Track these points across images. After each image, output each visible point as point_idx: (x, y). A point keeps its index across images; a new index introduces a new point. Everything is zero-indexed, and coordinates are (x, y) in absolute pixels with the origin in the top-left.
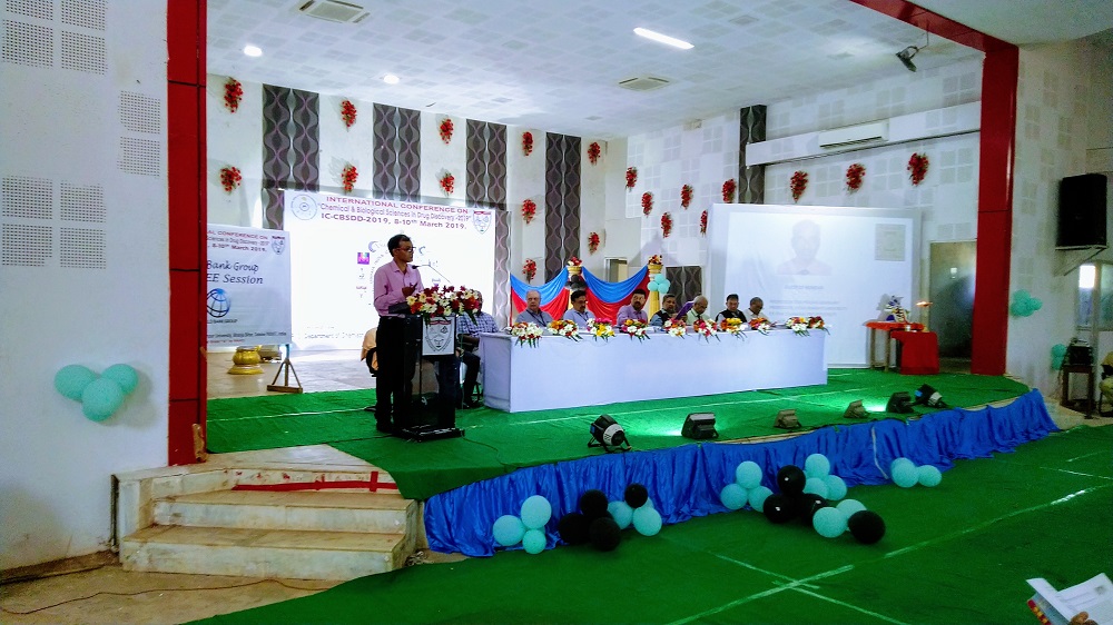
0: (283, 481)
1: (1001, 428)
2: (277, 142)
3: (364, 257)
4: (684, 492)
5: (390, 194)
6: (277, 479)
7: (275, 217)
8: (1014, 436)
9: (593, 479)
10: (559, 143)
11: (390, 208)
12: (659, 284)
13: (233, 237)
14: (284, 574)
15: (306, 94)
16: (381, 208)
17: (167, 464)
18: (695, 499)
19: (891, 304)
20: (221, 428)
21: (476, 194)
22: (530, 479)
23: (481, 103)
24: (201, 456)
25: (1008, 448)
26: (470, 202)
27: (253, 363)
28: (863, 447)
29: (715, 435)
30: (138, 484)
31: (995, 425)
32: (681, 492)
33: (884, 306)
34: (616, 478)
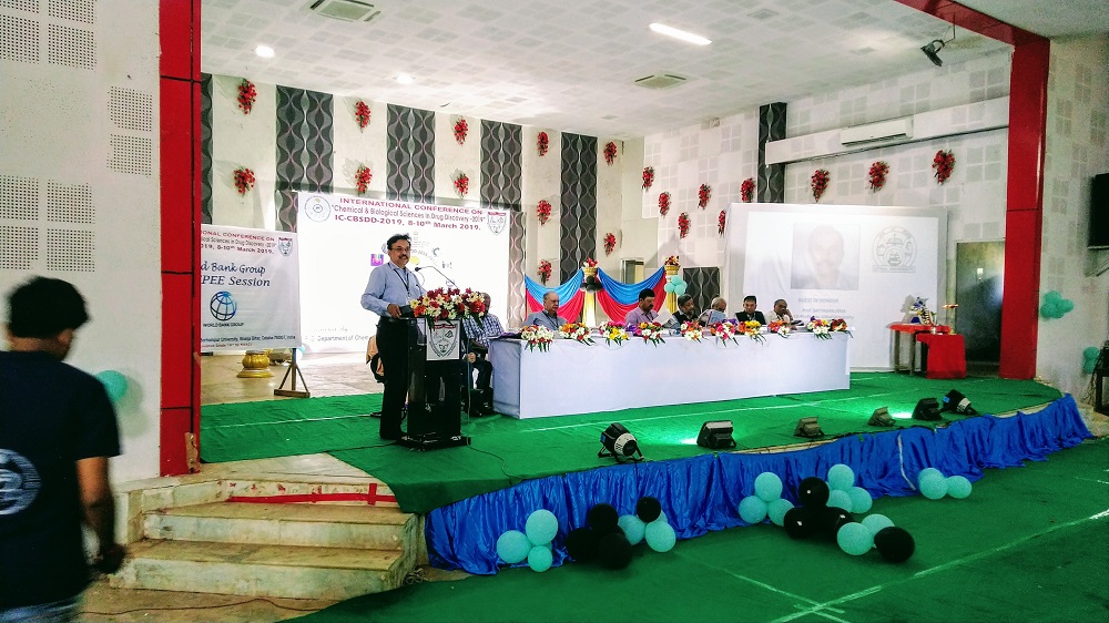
0: (279, 493)
1: (1032, 435)
2: (291, 143)
3: (377, 259)
4: (700, 505)
5: (404, 195)
6: (271, 490)
7: (288, 219)
8: (1046, 443)
9: (604, 491)
10: (574, 144)
11: (404, 210)
12: (676, 285)
13: (239, 239)
14: (276, 593)
15: (320, 95)
16: (395, 209)
17: (158, 475)
18: (712, 512)
19: (916, 305)
20: (223, 436)
21: (491, 195)
22: (536, 490)
23: (495, 102)
24: (194, 466)
25: (1040, 457)
26: (485, 203)
27: (263, 366)
28: (889, 456)
29: (732, 444)
30: (127, 496)
31: (1027, 432)
32: (696, 505)
33: (909, 309)
34: (628, 490)
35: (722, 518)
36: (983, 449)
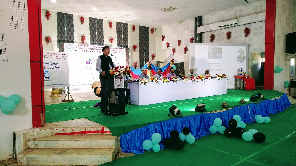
0: (72, 132)
2: (61, 29)
3: (88, 62)
5: (95, 44)
6: (69, 131)
7: (61, 49)
9: (172, 126)
10: (143, 29)
11: (95, 48)
13: (50, 54)
15: (70, 15)
16: (93, 48)
17: (32, 127)
18: (202, 131)
19: (241, 71)
20: (49, 114)
21: (120, 43)
23: (121, 16)
24: (44, 124)
25: (282, 110)
26: (118, 46)
27: (57, 93)
28: (246, 112)
29: (205, 110)
30: (22, 135)
31: (278, 104)
32: (197, 129)
33: (239, 72)
34: (179, 125)
35: (205, 132)
36: (268, 109)
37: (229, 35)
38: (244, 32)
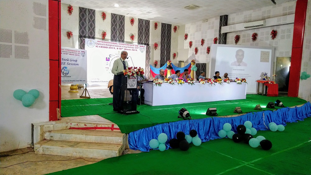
0: (85, 127)
2: (83, 24)
3: (108, 59)
4: (207, 132)
5: (116, 40)
6: (82, 126)
7: (82, 46)
8: (303, 115)
9: (180, 128)
10: (165, 26)
11: (116, 45)
12: (194, 68)
13: (70, 51)
14: (85, 156)
15: (91, 10)
16: (113, 44)
17: (49, 121)
18: (210, 135)
19: (264, 75)
20: (66, 109)
21: (141, 41)
22: (161, 127)
23: (143, 13)
24: (59, 118)
26: (139, 43)
27: (76, 89)
28: (261, 119)
29: (216, 115)
30: (40, 127)
31: (298, 112)
32: (206, 132)
33: (262, 76)
34: (187, 128)
35: (213, 136)
36: (286, 117)
37: (255, 37)
38: (271, 35)
